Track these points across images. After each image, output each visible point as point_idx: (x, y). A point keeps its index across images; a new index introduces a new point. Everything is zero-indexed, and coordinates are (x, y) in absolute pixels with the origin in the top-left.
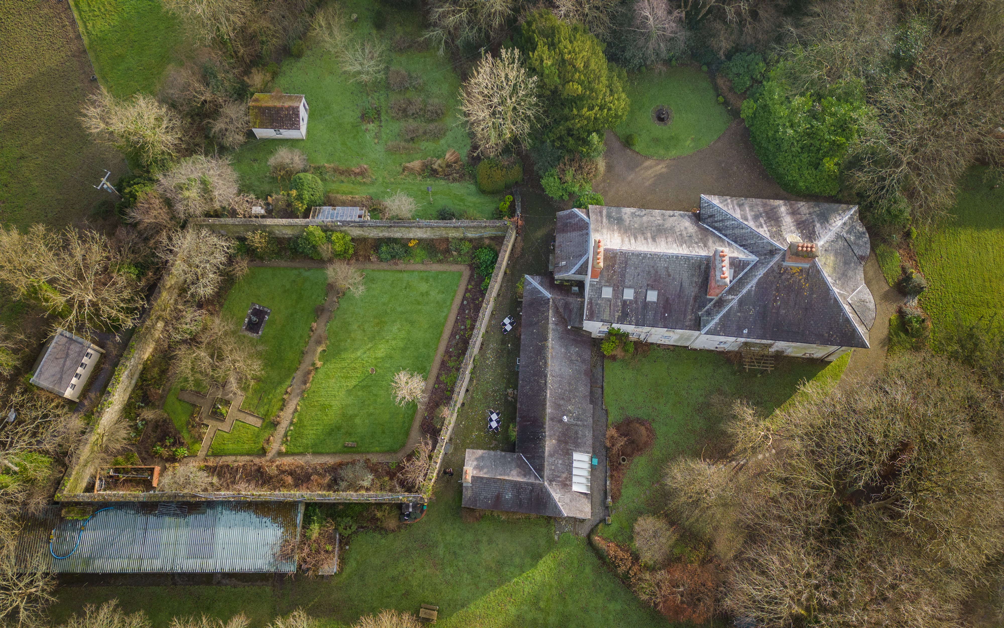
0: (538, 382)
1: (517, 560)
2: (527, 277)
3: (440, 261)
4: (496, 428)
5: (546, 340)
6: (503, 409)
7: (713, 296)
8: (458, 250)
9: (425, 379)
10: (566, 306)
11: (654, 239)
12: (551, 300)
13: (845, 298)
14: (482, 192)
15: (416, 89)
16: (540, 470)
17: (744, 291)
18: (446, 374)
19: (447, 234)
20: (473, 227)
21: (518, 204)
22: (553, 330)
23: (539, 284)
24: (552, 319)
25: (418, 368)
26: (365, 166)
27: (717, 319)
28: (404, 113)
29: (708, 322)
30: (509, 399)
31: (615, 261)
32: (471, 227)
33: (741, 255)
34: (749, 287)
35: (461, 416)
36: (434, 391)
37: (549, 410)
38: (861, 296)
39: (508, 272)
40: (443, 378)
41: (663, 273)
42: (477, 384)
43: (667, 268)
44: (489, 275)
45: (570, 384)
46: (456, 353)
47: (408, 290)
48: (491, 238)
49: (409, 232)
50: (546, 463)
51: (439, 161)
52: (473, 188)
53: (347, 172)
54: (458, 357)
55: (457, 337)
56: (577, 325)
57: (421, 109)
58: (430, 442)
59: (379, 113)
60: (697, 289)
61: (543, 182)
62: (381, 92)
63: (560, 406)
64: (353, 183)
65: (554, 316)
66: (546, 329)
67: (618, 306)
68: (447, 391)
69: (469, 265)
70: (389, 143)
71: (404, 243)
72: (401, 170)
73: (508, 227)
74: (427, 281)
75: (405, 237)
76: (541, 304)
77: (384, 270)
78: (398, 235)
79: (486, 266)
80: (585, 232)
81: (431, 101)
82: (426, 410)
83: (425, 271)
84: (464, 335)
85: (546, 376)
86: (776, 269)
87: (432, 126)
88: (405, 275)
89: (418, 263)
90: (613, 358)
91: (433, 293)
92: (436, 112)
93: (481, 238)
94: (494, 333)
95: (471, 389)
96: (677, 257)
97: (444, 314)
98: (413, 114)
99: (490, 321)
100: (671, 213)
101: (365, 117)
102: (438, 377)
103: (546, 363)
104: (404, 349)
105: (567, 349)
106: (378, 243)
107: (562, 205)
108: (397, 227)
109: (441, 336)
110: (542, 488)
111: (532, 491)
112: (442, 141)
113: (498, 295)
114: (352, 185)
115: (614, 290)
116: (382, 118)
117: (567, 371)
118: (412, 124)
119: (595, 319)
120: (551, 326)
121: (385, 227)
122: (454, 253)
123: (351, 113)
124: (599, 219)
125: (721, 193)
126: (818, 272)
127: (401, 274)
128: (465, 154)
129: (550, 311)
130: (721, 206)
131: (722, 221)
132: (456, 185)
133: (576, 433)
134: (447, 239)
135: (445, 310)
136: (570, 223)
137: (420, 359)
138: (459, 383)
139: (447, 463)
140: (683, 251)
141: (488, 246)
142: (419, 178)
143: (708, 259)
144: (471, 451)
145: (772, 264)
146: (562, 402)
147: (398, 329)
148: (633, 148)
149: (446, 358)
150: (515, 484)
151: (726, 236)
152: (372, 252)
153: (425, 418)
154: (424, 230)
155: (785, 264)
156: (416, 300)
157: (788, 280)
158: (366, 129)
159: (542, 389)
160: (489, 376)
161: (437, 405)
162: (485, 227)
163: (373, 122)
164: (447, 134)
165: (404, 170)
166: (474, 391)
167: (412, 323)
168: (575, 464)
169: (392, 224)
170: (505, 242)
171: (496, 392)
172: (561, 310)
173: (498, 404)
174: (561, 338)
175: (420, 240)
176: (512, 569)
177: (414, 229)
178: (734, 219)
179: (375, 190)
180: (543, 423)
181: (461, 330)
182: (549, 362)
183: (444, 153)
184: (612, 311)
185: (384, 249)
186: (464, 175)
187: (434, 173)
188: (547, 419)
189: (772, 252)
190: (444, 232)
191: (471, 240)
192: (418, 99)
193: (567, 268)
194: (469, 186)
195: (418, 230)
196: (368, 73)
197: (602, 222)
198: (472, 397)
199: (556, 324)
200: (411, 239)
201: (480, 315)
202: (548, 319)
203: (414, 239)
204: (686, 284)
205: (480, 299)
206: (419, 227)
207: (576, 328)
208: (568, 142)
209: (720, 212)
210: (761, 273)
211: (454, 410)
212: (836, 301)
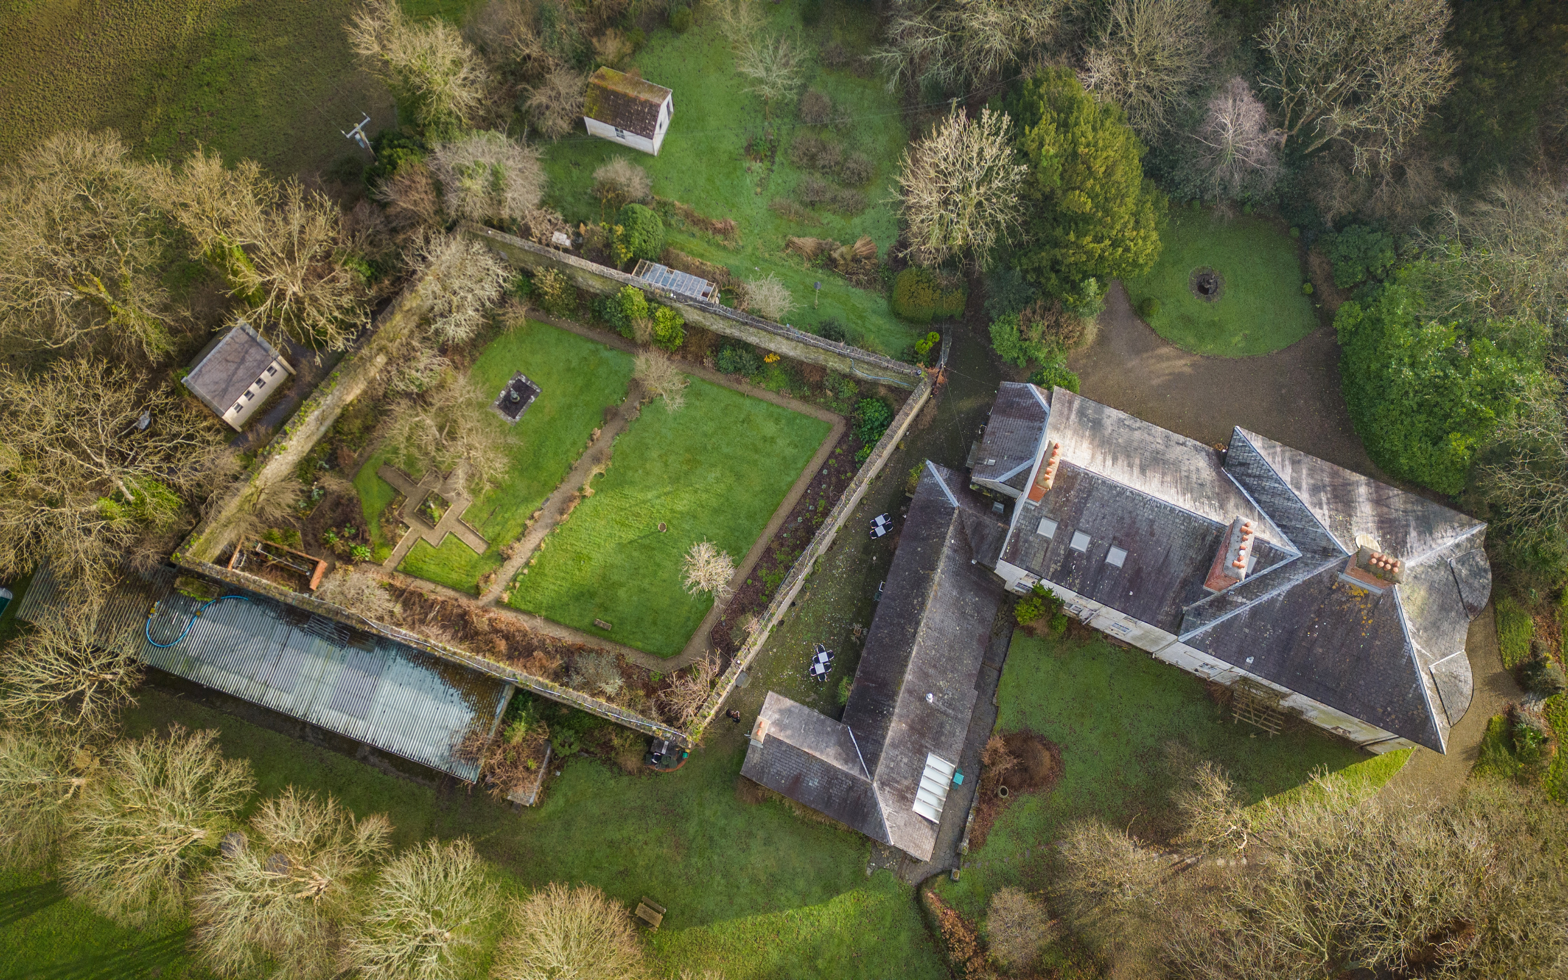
0: (903, 628)
1: (801, 884)
2: (930, 465)
3: (804, 399)
4: (822, 675)
5: (933, 569)
6: (839, 649)
7: (1214, 588)
8: (836, 392)
9: (736, 565)
10: (978, 527)
11: (1143, 470)
12: (957, 512)
13: (1426, 663)
14: (896, 314)
15: (839, 130)
16: (871, 761)
17: (1265, 597)
18: (768, 568)
19: (826, 361)
20: (868, 363)
21: (946, 349)
22: (948, 557)
23: (945, 480)
24: (950, 541)
25: (730, 547)
26: (733, 223)
27: (1209, 626)
28: (811, 161)
29: (1194, 626)
30: (853, 638)
31: (1073, 484)
32: (864, 362)
33: (1276, 539)
34: (1275, 593)
35: (774, 639)
36: (744, 588)
37: (908, 677)
38: (1454, 668)
39: (902, 447)
40: (762, 573)
41: (1144, 528)
42: (810, 599)
43: (1152, 522)
44: (872, 443)
45: (951, 648)
46: (791, 542)
47: (745, 425)
48: (890, 388)
49: (770, 341)
50: (883, 755)
51: (844, 249)
52: (883, 304)
53: (703, 224)
54: (793, 550)
55: (800, 519)
56: (986, 562)
57: (837, 163)
58: (718, 662)
59: (773, 150)
60: (1189, 570)
61: (993, 328)
62: (786, 120)
63: (926, 675)
64: (708, 242)
65: (954, 537)
66: (937, 552)
67: (1059, 555)
68: (763, 594)
69: (845, 418)
70: (777, 199)
71: (758, 354)
72: (783, 244)
73: (920, 380)
74: (777, 421)
75: (763, 346)
76: (940, 513)
77: (719, 385)
78: (753, 340)
79: (872, 428)
80: (1037, 424)
81: (855, 155)
82: (725, 611)
83: (778, 406)
84: (810, 520)
85: (918, 623)
86: (1326, 579)
87: (847, 193)
88: (748, 402)
89: (771, 390)
90: (1030, 632)
91: (781, 442)
92: (859, 174)
93: (875, 384)
94: (856, 532)
95: (799, 603)
96: (1172, 510)
97: (789, 479)
98: (824, 167)
99: (854, 512)
100: (1181, 438)
101: (751, 150)
102: (755, 569)
103: (922, 605)
104: (716, 511)
105: (961, 593)
106: (720, 342)
107: (1012, 372)
108: (756, 327)
109: (775, 510)
110: (867, 791)
111: (851, 788)
112: (856, 221)
113: (878, 477)
114: (706, 245)
115: (1058, 528)
116: (777, 159)
117: (953, 627)
118: (818, 181)
119: (1017, 562)
120: (946, 550)
121: (737, 321)
122: (829, 393)
123: (734, 139)
124: (1066, 412)
125: (1269, 434)
126: (1394, 607)
127: (741, 400)
128: (885, 250)
129: (951, 528)
130: (1263, 453)
131: (1259, 477)
132: (859, 291)
133: (942, 725)
134: (823, 369)
135: (793, 473)
136: (1018, 404)
137: (737, 534)
138: (783, 589)
139: (735, 701)
140: (1184, 503)
141: (882, 398)
142: (807, 265)
143: (1221, 528)
144: (775, 695)
145: (1321, 569)
146: (931, 671)
147: (717, 478)
148: (1148, 320)
149: (775, 546)
150: (828, 769)
151: (1258, 502)
152: (708, 353)
153: (720, 623)
154: (794, 344)
155: (1343, 577)
156: (753, 444)
157: (1341, 603)
158: (749, 169)
159: (908, 641)
160: (831, 593)
161: (743, 610)
162: (886, 368)
163: (761, 160)
164: (867, 211)
165: (787, 246)
166: (802, 608)
167: (739, 477)
168: (927, 772)
169: (749, 321)
170: (910, 401)
171: (835, 622)
172: (968, 531)
173: (834, 640)
174: (956, 574)
175: (784, 358)
176: (790, 894)
177: (779, 338)
178: (1279, 481)
179: (737, 263)
180: (895, 693)
181: (808, 511)
182: (929, 604)
183: (854, 238)
184: (1047, 559)
185: (727, 353)
186: (875, 280)
187: (831, 264)
188: (903, 688)
189: (1328, 552)
190: (822, 357)
191: (858, 382)
192: (837, 147)
193: (994, 471)
194: (878, 299)
195: (785, 341)
196: (773, 86)
197: (1068, 419)
198: (798, 617)
199: (955, 551)
200: (771, 352)
201: (843, 498)
202: (944, 538)
203: (775, 354)
204: (1175, 556)
205: (849, 474)
206: (788, 338)
207: (984, 566)
208: (1049, 279)
209: (1259, 460)
210: (1299, 578)
211: (766, 626)
212: (1410, 661)
